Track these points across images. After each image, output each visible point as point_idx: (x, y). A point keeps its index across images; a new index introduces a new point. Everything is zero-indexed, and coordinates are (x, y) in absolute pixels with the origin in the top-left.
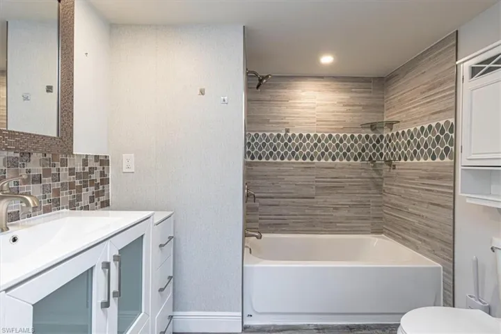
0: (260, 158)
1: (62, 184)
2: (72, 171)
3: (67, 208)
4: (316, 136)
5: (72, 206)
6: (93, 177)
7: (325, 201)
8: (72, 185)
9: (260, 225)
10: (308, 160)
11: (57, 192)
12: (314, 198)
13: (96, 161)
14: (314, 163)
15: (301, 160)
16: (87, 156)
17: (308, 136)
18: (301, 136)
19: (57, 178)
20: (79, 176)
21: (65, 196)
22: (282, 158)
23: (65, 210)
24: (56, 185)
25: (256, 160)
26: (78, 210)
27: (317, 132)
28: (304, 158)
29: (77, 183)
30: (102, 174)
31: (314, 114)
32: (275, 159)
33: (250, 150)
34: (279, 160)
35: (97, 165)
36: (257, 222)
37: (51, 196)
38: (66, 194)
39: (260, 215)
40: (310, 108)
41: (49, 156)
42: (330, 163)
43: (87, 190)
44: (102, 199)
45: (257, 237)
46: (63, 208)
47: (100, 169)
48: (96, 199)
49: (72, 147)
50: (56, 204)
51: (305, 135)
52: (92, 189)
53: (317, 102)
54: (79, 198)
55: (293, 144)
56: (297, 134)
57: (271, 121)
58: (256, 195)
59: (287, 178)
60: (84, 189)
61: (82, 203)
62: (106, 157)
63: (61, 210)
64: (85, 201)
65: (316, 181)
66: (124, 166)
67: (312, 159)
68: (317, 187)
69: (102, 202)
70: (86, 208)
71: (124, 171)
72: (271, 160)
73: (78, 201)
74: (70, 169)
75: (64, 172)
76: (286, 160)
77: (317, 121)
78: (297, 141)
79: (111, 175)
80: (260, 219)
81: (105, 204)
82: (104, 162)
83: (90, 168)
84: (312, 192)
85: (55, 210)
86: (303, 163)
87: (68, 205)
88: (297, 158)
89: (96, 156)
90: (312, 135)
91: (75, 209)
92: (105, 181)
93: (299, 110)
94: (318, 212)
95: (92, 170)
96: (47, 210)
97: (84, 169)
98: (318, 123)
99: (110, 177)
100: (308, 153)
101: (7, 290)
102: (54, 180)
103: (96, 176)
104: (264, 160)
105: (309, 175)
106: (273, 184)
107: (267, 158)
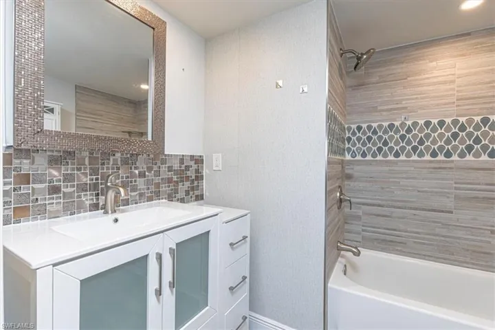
0: (364, 155)
1: (162, 179)
2: (170, 169)
3: (165, 199)
4: (455, 122)
5: (170, 198)
6: (189, 173)
7: (475, 219)
8: (170, 180)
9: (363, 238)
10: (441, 157)
11: (158, 185)
12: (452, 213)
13: (191, 160)
14: (452, 161)
15: (427, 157)
16: (183, 155)
17: (441, 123)
18: (428, 124)
19: (158, 174)
20: (176, 172)
21: (164, 188)
22: (397, 155)
23: (164, 200)
24: (157, 180)
25: (359, 158)
26: (175, 201)
27: (457, 116)
28: (434, 154)
29: (175, 178)
30: (197, 171)
31: (453, 89)
32: (385, 155)
33: (350, 146)
34: (391, 158)
35: (192, 163)
36: (359, 234)
37: (153, 188)
38: (165, 187)
39: (363, 226)
40: (445, 83)
41: (152, 156)
42: (486, 162)
43: (183, 185)
44: (197, 193)
45: (354, 253)
46: (162, 199)
47: (195, 167)
48: (191, 193)
49: (164, 149)
50: (157, 195)
51: (435, 121)
52: (187, 184)
53: (458, 72)
54: (176, 192)
55: (415, 136)
56: (421, 122)
57: (379, 108)
58: (352, 200)
59: (403, 182)
60: (181, 184)
61: (179, 196)
62: (200, 156)
63: (161, 201)
64: (181, 194)
65: (456, 188)
66: (214, 165)
67: (448, 155)
68: (457, 198)
69: (196, 196)
70: (182, 201)
71: (214, 169)
72: (379, 158)
73: (175, 193)
74: (169, 167)
75: (164, 168)
76: (403, 158)
77: (457, 100)
78: (421, 131)
79: (205, 172)
80: (363, 230)
81: (200, 198)
82: (199, 161)
83: (186, 166)
84: (449, 203)
85: (156, 200)
86: (430, 162)
87: (167, 196)
88: (421, 155)
89: (191, 156)
90: (448, 121)
91: (172, 201)
92: (199, 177)
93: (425, 88)
94: (460, 234)
95: (187, 168)
96: (150, 199)
97: (180, 167)
98: (460, 103)
99: (204, 174)
100: (441, 148)
101: (54, 265)
102: (155, 176)
103: (191, 173)
104: (369, 158)
105: (443, 179)
106: (383, 188)
107: (374, 155)
